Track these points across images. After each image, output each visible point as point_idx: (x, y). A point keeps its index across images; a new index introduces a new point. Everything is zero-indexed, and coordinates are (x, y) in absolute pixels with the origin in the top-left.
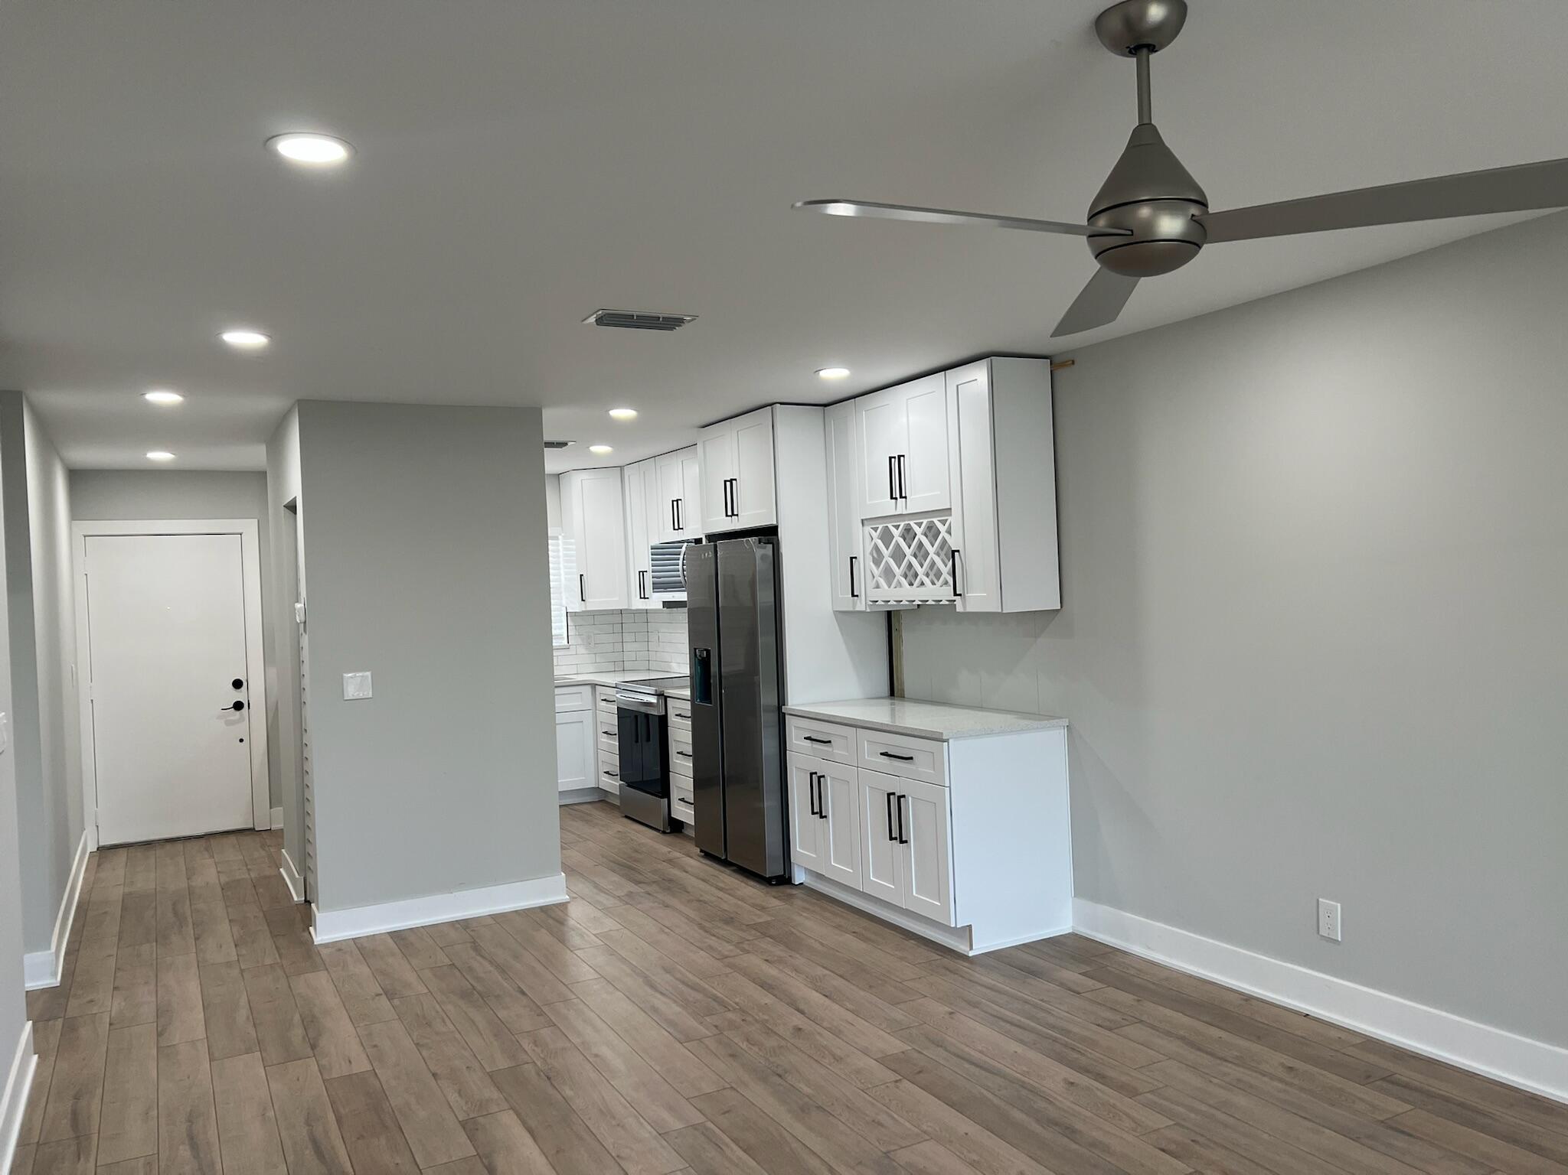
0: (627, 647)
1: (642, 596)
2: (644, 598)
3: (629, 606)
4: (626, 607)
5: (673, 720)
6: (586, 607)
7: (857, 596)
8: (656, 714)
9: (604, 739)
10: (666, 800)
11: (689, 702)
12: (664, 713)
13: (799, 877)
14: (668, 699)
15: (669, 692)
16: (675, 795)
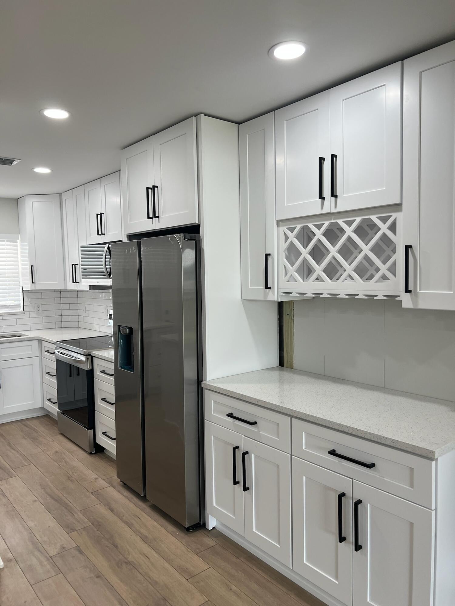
0: (64, 313)
1: (74, 281)
2: (76, 282)
3: (65, 287)
4: (63, 288)
5: (97, 374)
6: (35, 287)
7: (270, 288)
8: (85, 369)
9: (47, 377)
10: (92, 430)
11: (113, 364)
12: (90, 368)
13: (212, 523)
14: (94, 358)
15: (95, 353)
16: (99, 428)
